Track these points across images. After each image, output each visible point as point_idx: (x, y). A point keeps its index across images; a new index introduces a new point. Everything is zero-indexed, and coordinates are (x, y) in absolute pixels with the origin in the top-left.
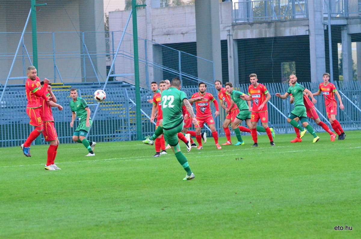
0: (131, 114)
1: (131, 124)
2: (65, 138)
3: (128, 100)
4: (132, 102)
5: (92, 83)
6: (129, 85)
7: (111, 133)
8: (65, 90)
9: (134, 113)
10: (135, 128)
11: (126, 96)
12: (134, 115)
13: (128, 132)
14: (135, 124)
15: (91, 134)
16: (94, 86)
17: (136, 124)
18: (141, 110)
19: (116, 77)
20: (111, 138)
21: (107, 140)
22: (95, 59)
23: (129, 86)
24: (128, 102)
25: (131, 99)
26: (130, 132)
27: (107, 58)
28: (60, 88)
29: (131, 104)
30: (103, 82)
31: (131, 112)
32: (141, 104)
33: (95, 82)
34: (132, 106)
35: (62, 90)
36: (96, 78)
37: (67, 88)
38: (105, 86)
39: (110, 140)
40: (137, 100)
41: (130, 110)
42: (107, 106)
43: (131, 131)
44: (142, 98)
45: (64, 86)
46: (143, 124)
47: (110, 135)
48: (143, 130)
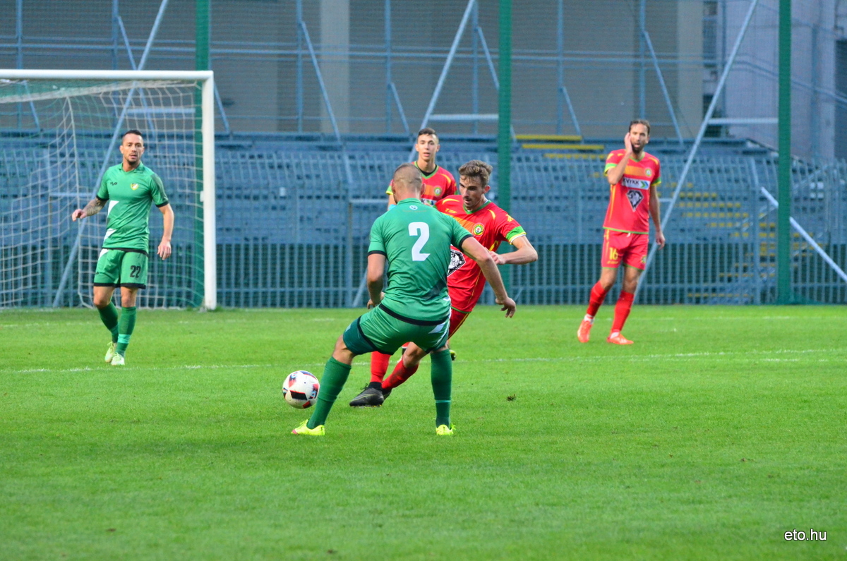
0: (764, 230)
1: (763, 259)
2: (578, 290)
3: (757, 193)
4: (770, 197)
5: (661, 139)
6: (762, 149)
7: (705, 281)
8: (584, 156)
9: (772, 229)
10: (772, 270)
11: (753, 181)
12: (772, 235)
13: (754, 281)
14: (772, 260)
15: (650, 282)
16: (665, 147)
17: (776, 258)
18: (792, 220)
19: (727, 126)
20: (706, 295)
21: (694, 300)
22: (671, 74)
23: (763, 152)
24: (758, 196)
25: (766, 188)
26: (759, 280)
27: (706, 74)
28: (571, 151)
29: (765, 202)
30: (689, 139)
31: (764, 224)
32: (793, 204)
33: (670, 139)
34: (767, 210)
35: (576, 156)
36: (673, 127)
37: (591, 151)
38: (695, 148)
39: (702, 301)
40: (783, 192)
41: (763, 220)
42: (698, 205)
43: (761, 277)
44: (795, 186)
45: (583, 147)
46: (796, 259)
47: (703, 285)
48: (796, 278)
